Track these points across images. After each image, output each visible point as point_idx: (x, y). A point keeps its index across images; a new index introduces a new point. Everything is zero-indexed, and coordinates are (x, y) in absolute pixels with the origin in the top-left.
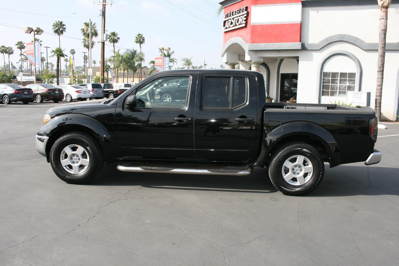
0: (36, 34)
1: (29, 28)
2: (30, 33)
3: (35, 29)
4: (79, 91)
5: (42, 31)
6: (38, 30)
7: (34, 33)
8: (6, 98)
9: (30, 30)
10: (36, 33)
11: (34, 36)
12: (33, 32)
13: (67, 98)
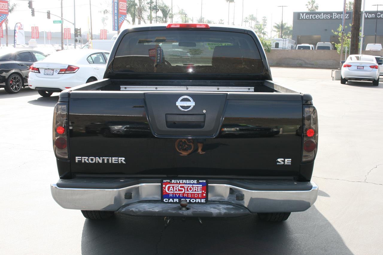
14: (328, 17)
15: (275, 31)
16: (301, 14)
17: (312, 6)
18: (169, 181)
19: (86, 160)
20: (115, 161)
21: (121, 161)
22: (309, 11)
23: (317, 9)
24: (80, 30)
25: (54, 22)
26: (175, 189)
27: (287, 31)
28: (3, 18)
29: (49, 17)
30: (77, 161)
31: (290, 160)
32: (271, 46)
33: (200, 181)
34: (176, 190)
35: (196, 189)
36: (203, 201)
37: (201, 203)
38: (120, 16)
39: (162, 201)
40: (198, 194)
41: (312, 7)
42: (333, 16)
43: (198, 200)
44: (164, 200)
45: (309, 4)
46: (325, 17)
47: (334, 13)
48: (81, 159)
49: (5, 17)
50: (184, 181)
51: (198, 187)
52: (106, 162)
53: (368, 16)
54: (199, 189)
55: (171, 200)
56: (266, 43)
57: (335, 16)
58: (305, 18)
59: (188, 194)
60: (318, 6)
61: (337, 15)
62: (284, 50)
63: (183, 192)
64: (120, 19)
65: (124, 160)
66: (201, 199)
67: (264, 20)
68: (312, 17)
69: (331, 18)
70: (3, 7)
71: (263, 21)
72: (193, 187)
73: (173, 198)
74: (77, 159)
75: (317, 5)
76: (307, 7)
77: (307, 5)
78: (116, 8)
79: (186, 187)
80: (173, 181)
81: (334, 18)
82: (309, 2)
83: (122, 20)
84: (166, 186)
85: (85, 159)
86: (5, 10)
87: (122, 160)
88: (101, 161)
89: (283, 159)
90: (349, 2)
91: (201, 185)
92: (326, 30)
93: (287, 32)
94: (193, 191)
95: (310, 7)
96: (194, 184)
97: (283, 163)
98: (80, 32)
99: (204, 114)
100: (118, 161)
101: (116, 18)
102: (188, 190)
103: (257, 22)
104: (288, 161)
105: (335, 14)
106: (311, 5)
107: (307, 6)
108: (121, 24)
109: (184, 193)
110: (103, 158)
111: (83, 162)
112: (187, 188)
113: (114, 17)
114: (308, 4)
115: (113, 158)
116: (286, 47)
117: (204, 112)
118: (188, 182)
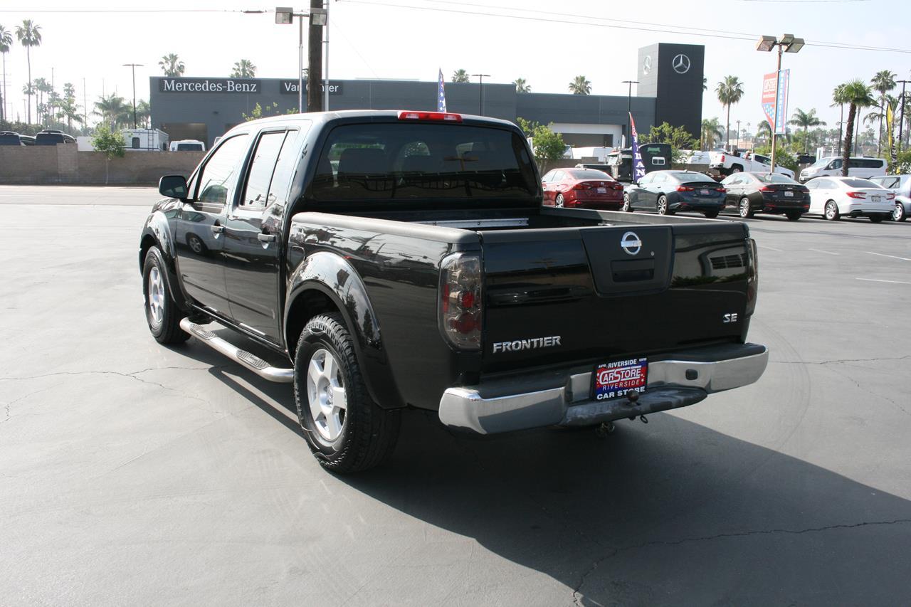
0: (786, 51)
1: (766, 39)
2: (770, 50)
3: (780, 39)
4: (858, 193)
5: (801, 42)
6: (789, 41)
7: (781, 48)
8: (662, 201)
9: (769, 43)
10: (784, 48)
11: (780, 56)
12: (776, 48)
13: (827, 211)
14: (219, 89)
15: (97, 114)
16: (166, 81)
17: (173, 65)
18: (605, 365)
19: (508, 347)
20: (548, 343)
21: (556, 342)
22: (167, 76)
23: (182, 72)
26: (610, 377)
27: (124, 113)
30: (495, 350)
31: (736, 314)
32: (124, 145)
33: (641, 360)
34: (611, 379)
35: (634, 373)
36: (642, 389)
39: (594, 399)
40: (636, 380)
41: (172, 68)
42: (227, 86)
43: (636, 390)
44: (598, 398)
45: (167, 62)
46: (213, 89)
47: (229, 82)
48: (502, 346)
50: (623, 363)
51: (636, 369)
52: (535, 345)
53: (291, 87)
54: (638, 372)
55: (606, 396)
56: (114, 139)
57: (231, 87)
58: (173, 89)
59: (623, 382)
60: (183, 66)
61: (234, 86)
62: (150, 152)
63: (618, 381)
65: (559, 340)
66: (639, 386)
67: (68, 90)
68: (187, 87)
69: (225, 90)
71: (66, 92)
72: (630, 370)
73: (608, 392)
74: (496, 346)
75: (182, 64)
76: (163, 68)
77: (161, 63)
79: (622, 372)
80: (610, 365)
81: (229, 90)
82: (165, 58)
84: (600, 374)
85: (507, 345)
87: (557, 339)
88: (528, 346)
89: (729, 314)
90: (242, 60)
91: (640, 366)
92: (216, 113)
93: (126, 116)
94: (630, 377)
95: (168, 67)
96: (633, 365)
97: (729, 320)
99: (653, 258)
100: (551, 343)
102: (624, 377)
103: (54, 94)
104: (734, 316)
105: (231, 84)
106: (170, 64)
107: (162, 65)
109: (620, 381)
110: (532, 340)
111: (504, 349)
112: (624, 373)
114: (164, 61)
115: (545, 338)
116: (155, 146)
117: (653, 254)
118: (626, 363)
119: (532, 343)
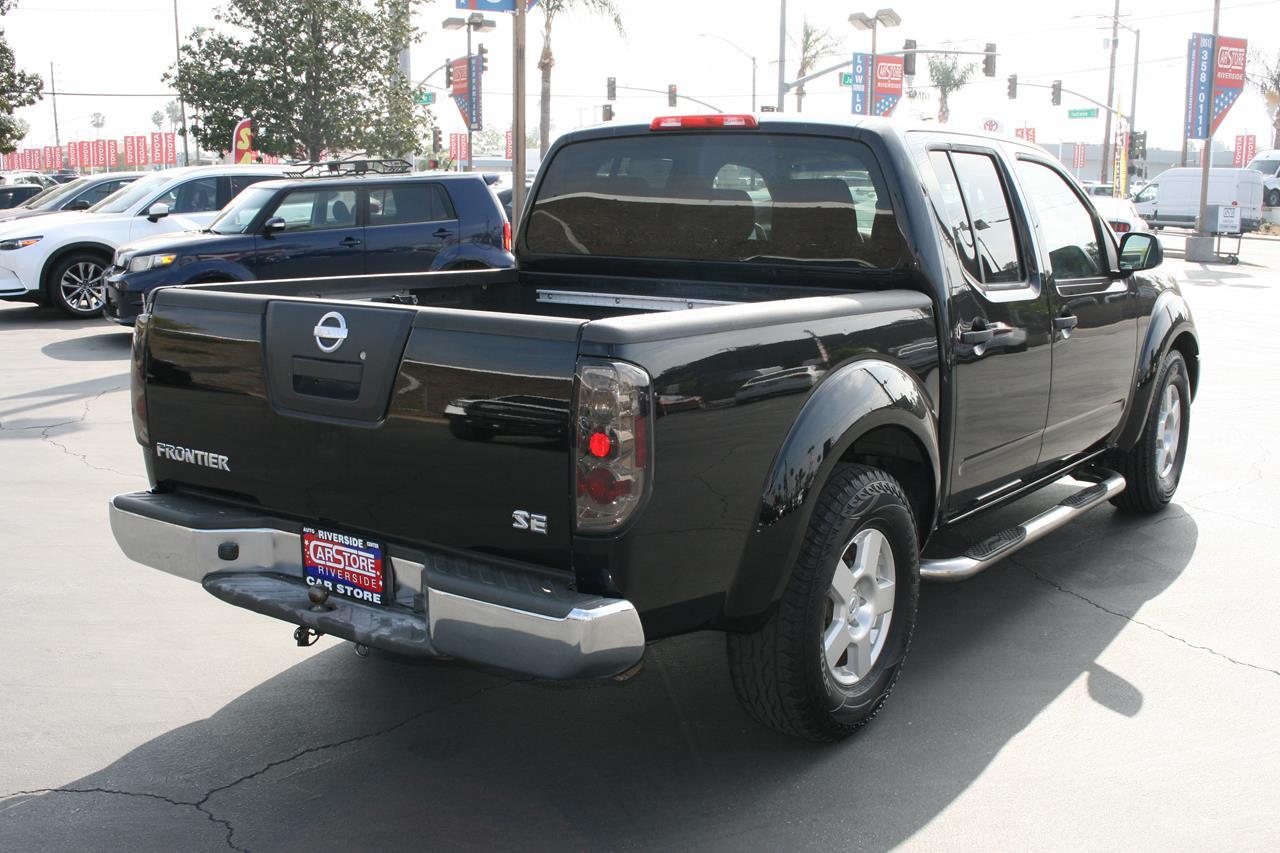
18: (313, 531)
20: (213, 463)
21: (223, 465)
24: (1144, 136)
25: (1072, 114)
26: (327, 555)
28: (885, 107)
29: (1056, 98)
30: (159, 452)
31: (544, 518)
33: (370, 544)
34: (329, 559)
35: (365, 564)
36: (376, 598)
37: (372, 604)
38: (1218, 94)
39: (302, 581)
40: (369, 578)
43: (367, 595)
44: (308, 580)
48: (165, 449)
49: (893, 102)
50: (340, 537)
51: (367, 558)
52: (200, 461)
54: (370, 565)
55: (319, 583)
59: (349, 573)
63: (339, 566)
64: (1217, 101)
65: (228, 463)
66: (373, 591)
70: (887, 75)
72: (357, 556)
73: (324, 578)
74: (159, 447)
78: (1204, 66)
79: (345, 555)
80: (321, 533)
83: (1225, 103)
84: (310, 543)
85: (170, 449)
86: (893, 82)
87: (224, 461)
88: (192, 460)
89: (526, 514)
91: (373, 556)
94: (359, 568)
96: (357, 548)
97: (525, 525)
98: (1144, 144)
99: (360, 363)
100: (217, 464)
101: (1202, 97)
102: (350, 565)
104: (539, 523)
108: (1221, 117)
109: (344, 570)
110: (192, 451)
111: (168, 455)
112: (349, 558)
113: (1195, 96)
115: (211, 455)
117: (363, 356)
118: (347, 540)
119: (196, 455)
